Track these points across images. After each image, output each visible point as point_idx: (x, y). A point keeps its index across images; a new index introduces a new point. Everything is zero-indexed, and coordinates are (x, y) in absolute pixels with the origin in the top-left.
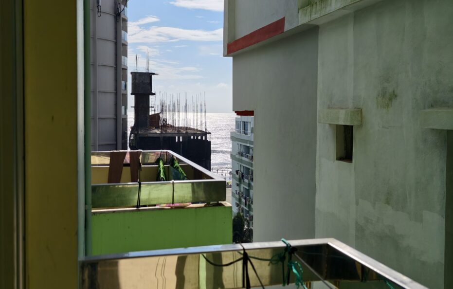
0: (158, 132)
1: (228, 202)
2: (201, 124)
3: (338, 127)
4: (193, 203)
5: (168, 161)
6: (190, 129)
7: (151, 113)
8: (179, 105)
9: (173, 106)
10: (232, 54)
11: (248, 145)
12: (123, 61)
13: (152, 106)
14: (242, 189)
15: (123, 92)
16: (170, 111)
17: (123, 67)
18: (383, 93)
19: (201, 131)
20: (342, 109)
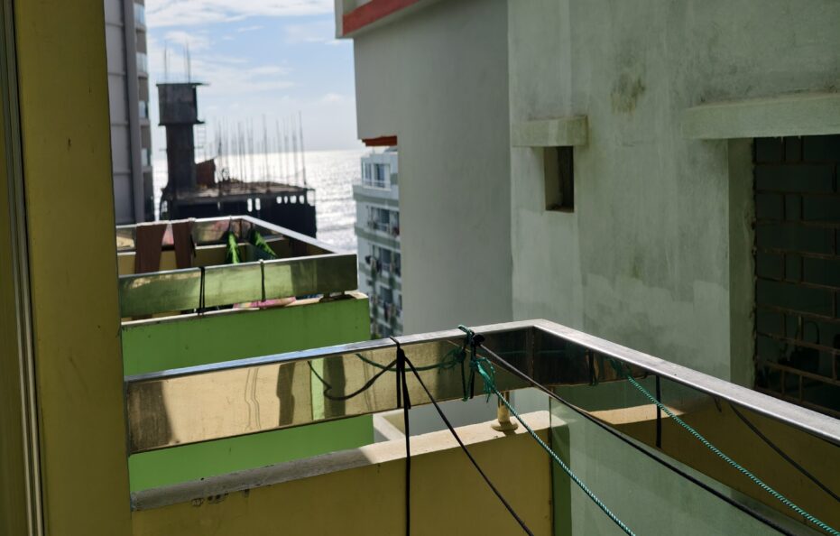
0: (213, 193)
1: (361, 291)
2: (296, 175)
3: (547, 150)
4: (298, 298)
5: (244, 236)
6: (275, 185)
7: (199, 159)
8: (251, 140)
9: (240, 143)
10: (351, 34)
11: (386, 207)
12: (138, 62)
13: (200, 145)
14: (378, 291)
15: (142, 122)
16: (234, 153)
17: (139, 74)
18: (622, 87)
19: (296, 187)
20: (553, 118)
